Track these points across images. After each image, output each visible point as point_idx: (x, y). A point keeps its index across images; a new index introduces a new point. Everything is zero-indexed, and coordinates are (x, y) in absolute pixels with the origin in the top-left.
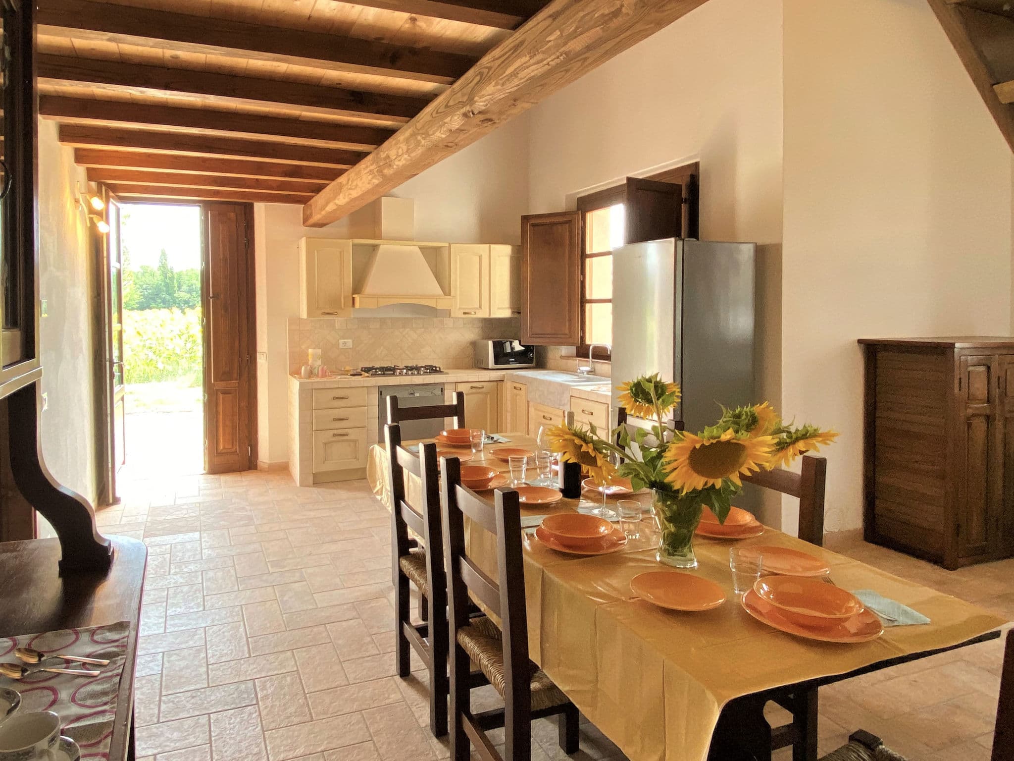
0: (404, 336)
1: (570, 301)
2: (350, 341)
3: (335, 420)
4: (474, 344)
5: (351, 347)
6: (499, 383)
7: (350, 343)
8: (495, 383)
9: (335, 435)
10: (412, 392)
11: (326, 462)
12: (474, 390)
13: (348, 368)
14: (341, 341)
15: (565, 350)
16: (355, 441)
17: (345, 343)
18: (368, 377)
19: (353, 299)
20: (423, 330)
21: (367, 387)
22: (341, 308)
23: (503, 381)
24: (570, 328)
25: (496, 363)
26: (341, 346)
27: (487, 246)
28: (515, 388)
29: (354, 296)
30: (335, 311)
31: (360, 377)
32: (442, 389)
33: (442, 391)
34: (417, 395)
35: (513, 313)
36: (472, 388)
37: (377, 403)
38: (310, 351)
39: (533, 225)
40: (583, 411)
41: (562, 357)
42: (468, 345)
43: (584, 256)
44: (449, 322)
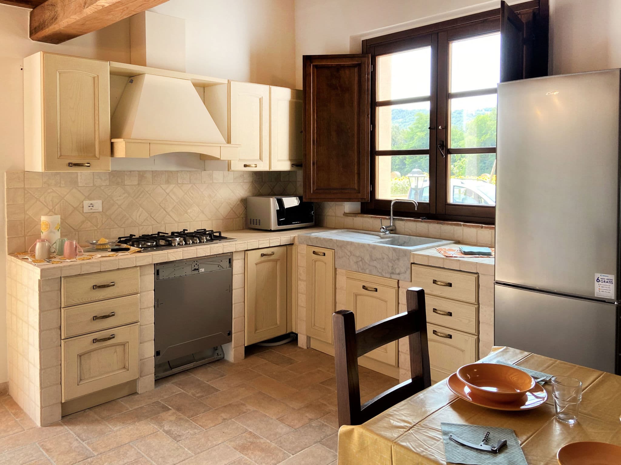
0: (168, 194)
1: (359, 152)
2: (100, 202)
3: (95, 318)
4: (244, 202)
5: (100, 209)
6: (289, 247)
7: (98, 205)
8: (285, 248)
9: (95, 341)
10: (196, 267)
11: (82, 383)
12: (264, 258)
13: (103, 241)
14: (86, 203)
15: (348, 207)
16: (124, 345)
17: (92, 205)
18: (140, 252)
19: (112, 144)
20: (190, 185)
21: (140, 266)
22: (95, 156)
23: (292, 244)
24: (359, 182)
25: (279, 223)
26: (86, 209)
27: (267, 87)
28: (314, 253)
29: (113, 140)
30: (88, 161)
31: (126, 253)
32: (230, 259)
33: (230, 262)
34: (202, 270)
35: (293, 165)
36: (263, 255)
37: (152, 287)
38: (43, 218)
39: (316, 67)
40: (435, 282)
41: (346, 214)
42: (239, 202)
43: (374, 104)
44: (219, 175)
